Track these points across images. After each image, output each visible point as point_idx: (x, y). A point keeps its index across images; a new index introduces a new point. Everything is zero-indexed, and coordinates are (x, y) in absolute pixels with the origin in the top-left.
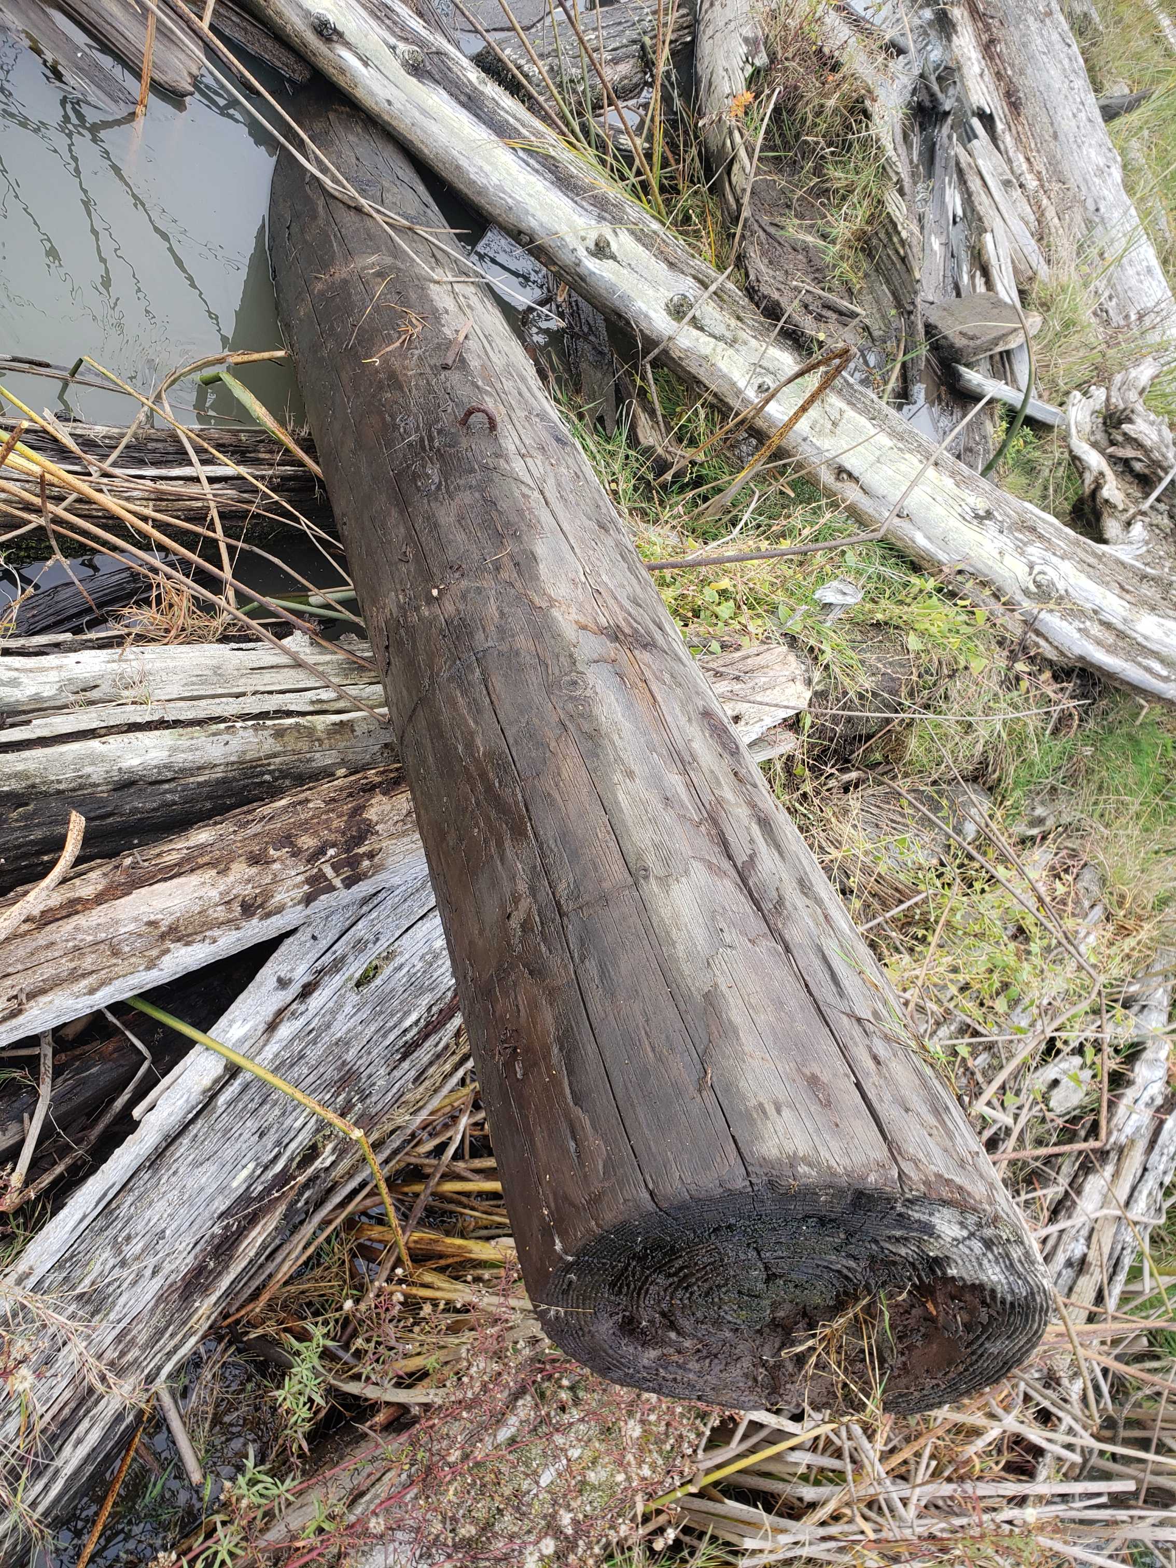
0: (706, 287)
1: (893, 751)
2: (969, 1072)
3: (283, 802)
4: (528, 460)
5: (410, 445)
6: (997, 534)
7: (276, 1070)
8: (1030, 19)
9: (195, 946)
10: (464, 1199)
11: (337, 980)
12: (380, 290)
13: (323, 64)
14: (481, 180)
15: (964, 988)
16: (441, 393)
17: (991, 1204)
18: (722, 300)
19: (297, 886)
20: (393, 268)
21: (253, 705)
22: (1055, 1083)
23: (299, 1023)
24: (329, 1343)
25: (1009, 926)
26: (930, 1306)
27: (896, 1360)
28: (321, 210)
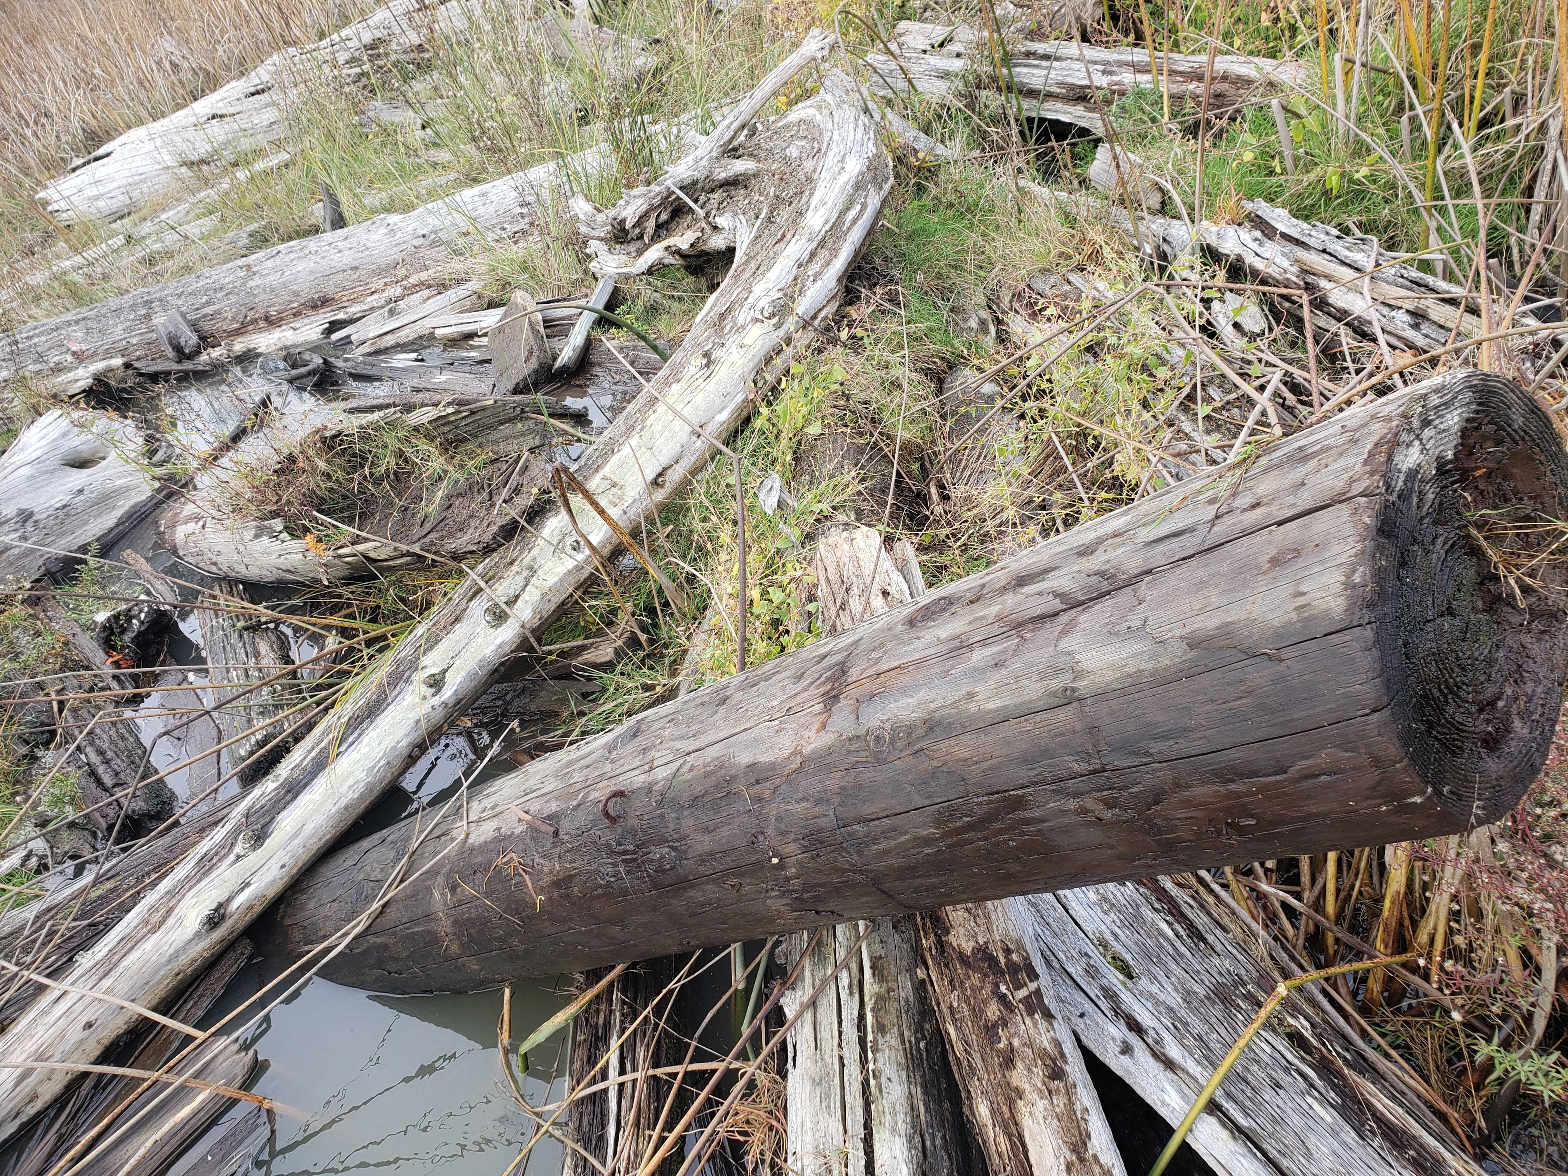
0: (481, 590)
1: (911, 453)
2: (1226, 406)
3: (952, 1031)
4: (655, 764)
5: (628, 873)
6: (724, 349)
7: (1214, 1066)
8: (251, 283)
9: (1091, 1129)
10: (1342, 895)
11: (1125, 997)
12: (469, 890)
13: (241, 926)
14: (361, 787)
15: (1145, 404)
16: (581, 840)
17: (1391, 420)
18: (494, 576)
19: (1035, 1024)
20: (448, 876)
21: (852, 1052)
22: (1236, 326)
23: (1167, 1038)
24: (1496, 1040)
25: (1084, 359)
26: (1477, 473)
27: (1527, 506)
28: (379, 940)
